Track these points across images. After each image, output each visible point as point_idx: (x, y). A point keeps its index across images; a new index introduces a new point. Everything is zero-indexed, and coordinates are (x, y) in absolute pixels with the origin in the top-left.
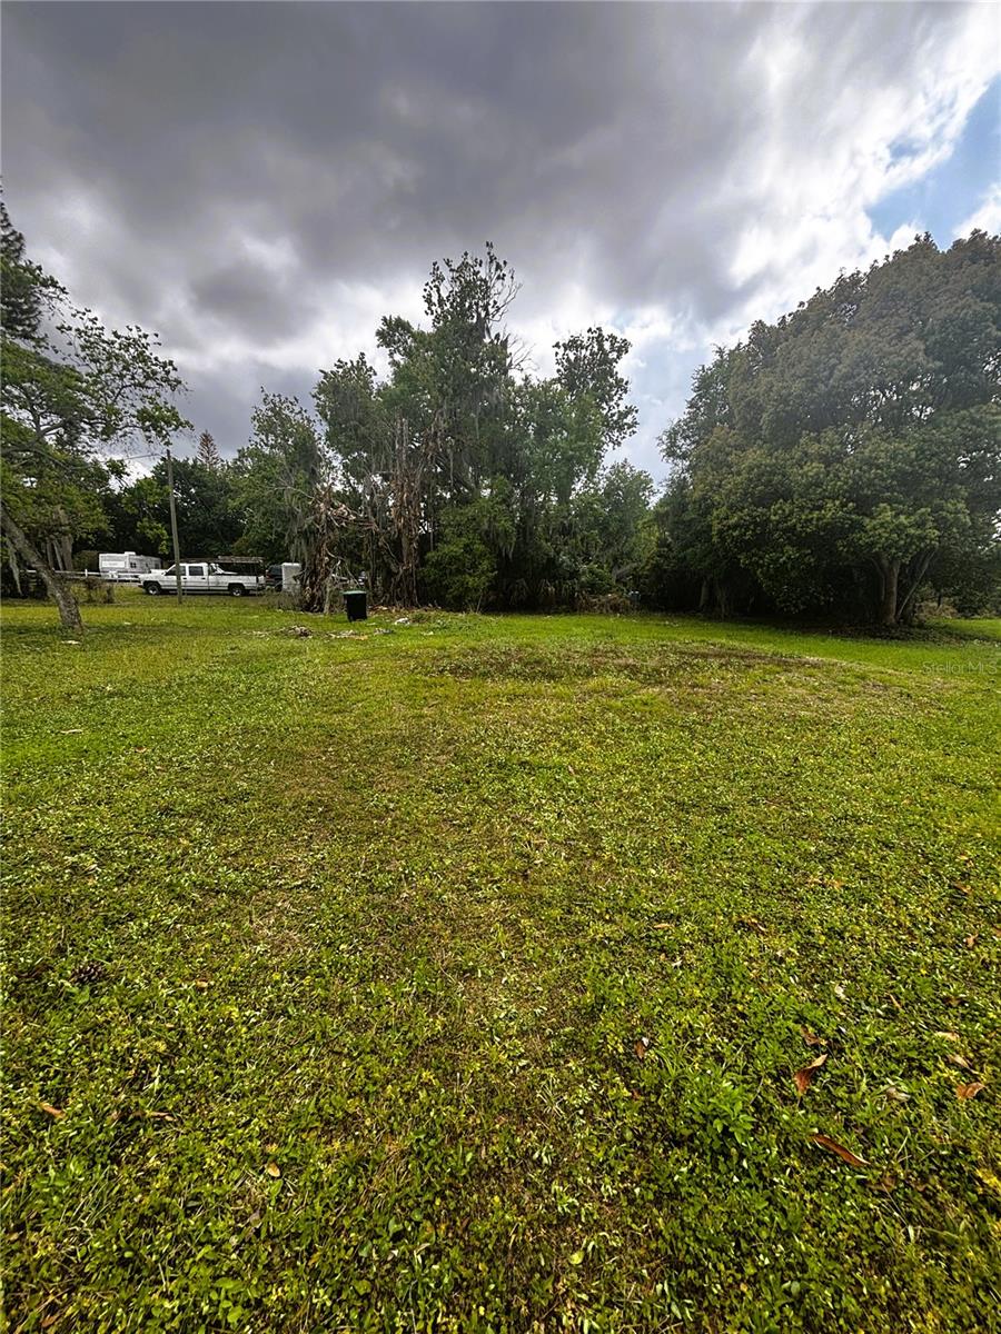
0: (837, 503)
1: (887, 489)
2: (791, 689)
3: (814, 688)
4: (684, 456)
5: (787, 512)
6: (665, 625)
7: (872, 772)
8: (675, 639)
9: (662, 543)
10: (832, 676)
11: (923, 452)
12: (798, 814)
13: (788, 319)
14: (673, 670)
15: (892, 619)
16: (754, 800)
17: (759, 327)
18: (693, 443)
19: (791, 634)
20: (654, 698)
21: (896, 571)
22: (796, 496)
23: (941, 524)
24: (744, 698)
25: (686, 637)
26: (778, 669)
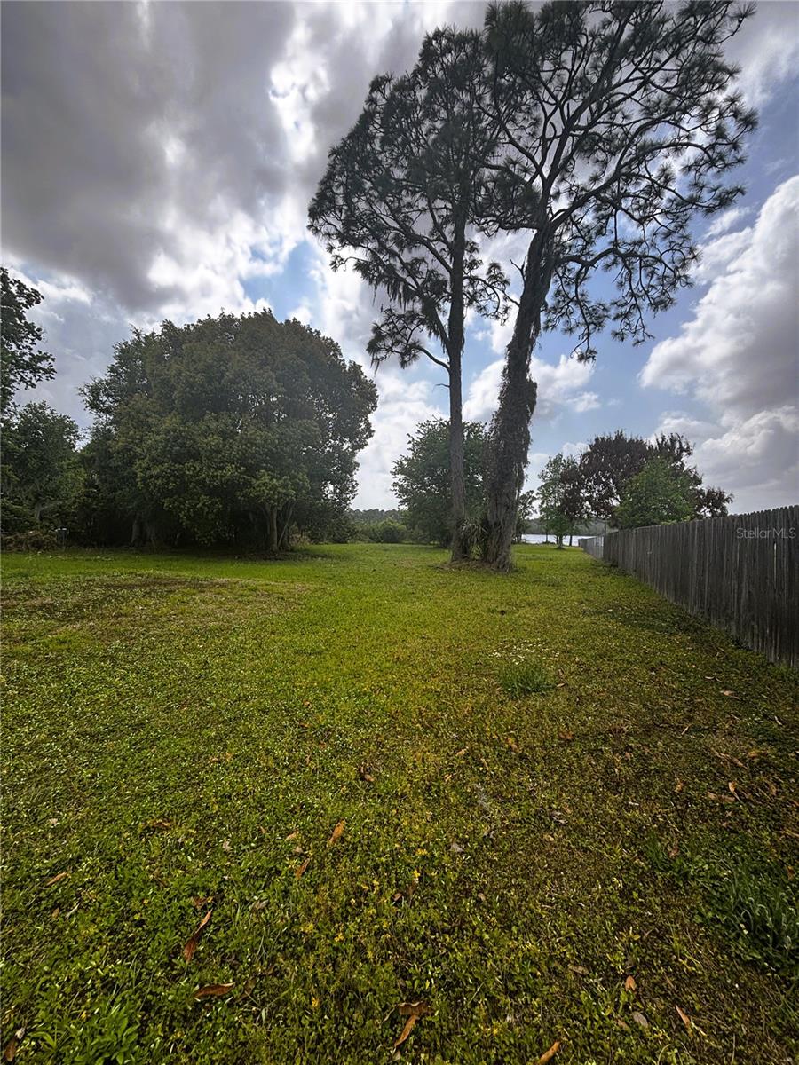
0: (233, 466)
1: (264, 461)
2: (204, 607)
3: (221, 602)
4: (107, 411)
5: (198, 469)
6: (95, 560)
7: (259, 658)
8: (104, 573)
9: (89, 484)
10: (235, 592)
11: (282, 441)
12: (204, 708)
13: (192, 328)
14: (97, 604)
15: (275, 547)
16: (169, 708)
17: (168, 326)
18: (117, 401)
19: (209, 561)
20: (75, 634)
21: (275, 515)
22: (203, 458)
23: (297, 487)
24: (164, 619)
25: (115, 569)
26: (195, 591)
